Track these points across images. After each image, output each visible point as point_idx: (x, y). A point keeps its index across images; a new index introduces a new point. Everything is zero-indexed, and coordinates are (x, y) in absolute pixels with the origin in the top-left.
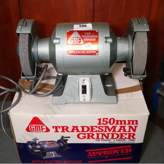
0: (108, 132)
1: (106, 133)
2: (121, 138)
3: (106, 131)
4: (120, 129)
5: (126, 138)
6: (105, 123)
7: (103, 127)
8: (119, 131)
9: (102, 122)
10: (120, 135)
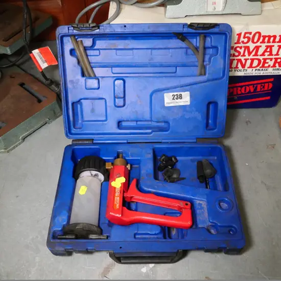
0: (247, 57)
1: (243, 59)
2: (263, 66)
3: (244, 55)
4: (265, 51)
5: (269, 66)
6: (246, 40)
7: (241, 48)
8: (263, 54)
9: (242, 39)
10: (262, 61)
